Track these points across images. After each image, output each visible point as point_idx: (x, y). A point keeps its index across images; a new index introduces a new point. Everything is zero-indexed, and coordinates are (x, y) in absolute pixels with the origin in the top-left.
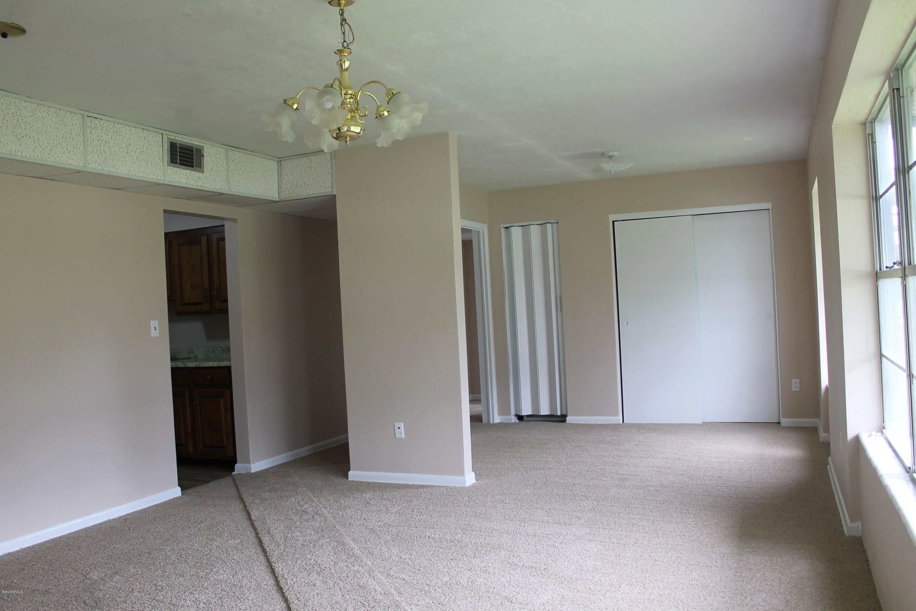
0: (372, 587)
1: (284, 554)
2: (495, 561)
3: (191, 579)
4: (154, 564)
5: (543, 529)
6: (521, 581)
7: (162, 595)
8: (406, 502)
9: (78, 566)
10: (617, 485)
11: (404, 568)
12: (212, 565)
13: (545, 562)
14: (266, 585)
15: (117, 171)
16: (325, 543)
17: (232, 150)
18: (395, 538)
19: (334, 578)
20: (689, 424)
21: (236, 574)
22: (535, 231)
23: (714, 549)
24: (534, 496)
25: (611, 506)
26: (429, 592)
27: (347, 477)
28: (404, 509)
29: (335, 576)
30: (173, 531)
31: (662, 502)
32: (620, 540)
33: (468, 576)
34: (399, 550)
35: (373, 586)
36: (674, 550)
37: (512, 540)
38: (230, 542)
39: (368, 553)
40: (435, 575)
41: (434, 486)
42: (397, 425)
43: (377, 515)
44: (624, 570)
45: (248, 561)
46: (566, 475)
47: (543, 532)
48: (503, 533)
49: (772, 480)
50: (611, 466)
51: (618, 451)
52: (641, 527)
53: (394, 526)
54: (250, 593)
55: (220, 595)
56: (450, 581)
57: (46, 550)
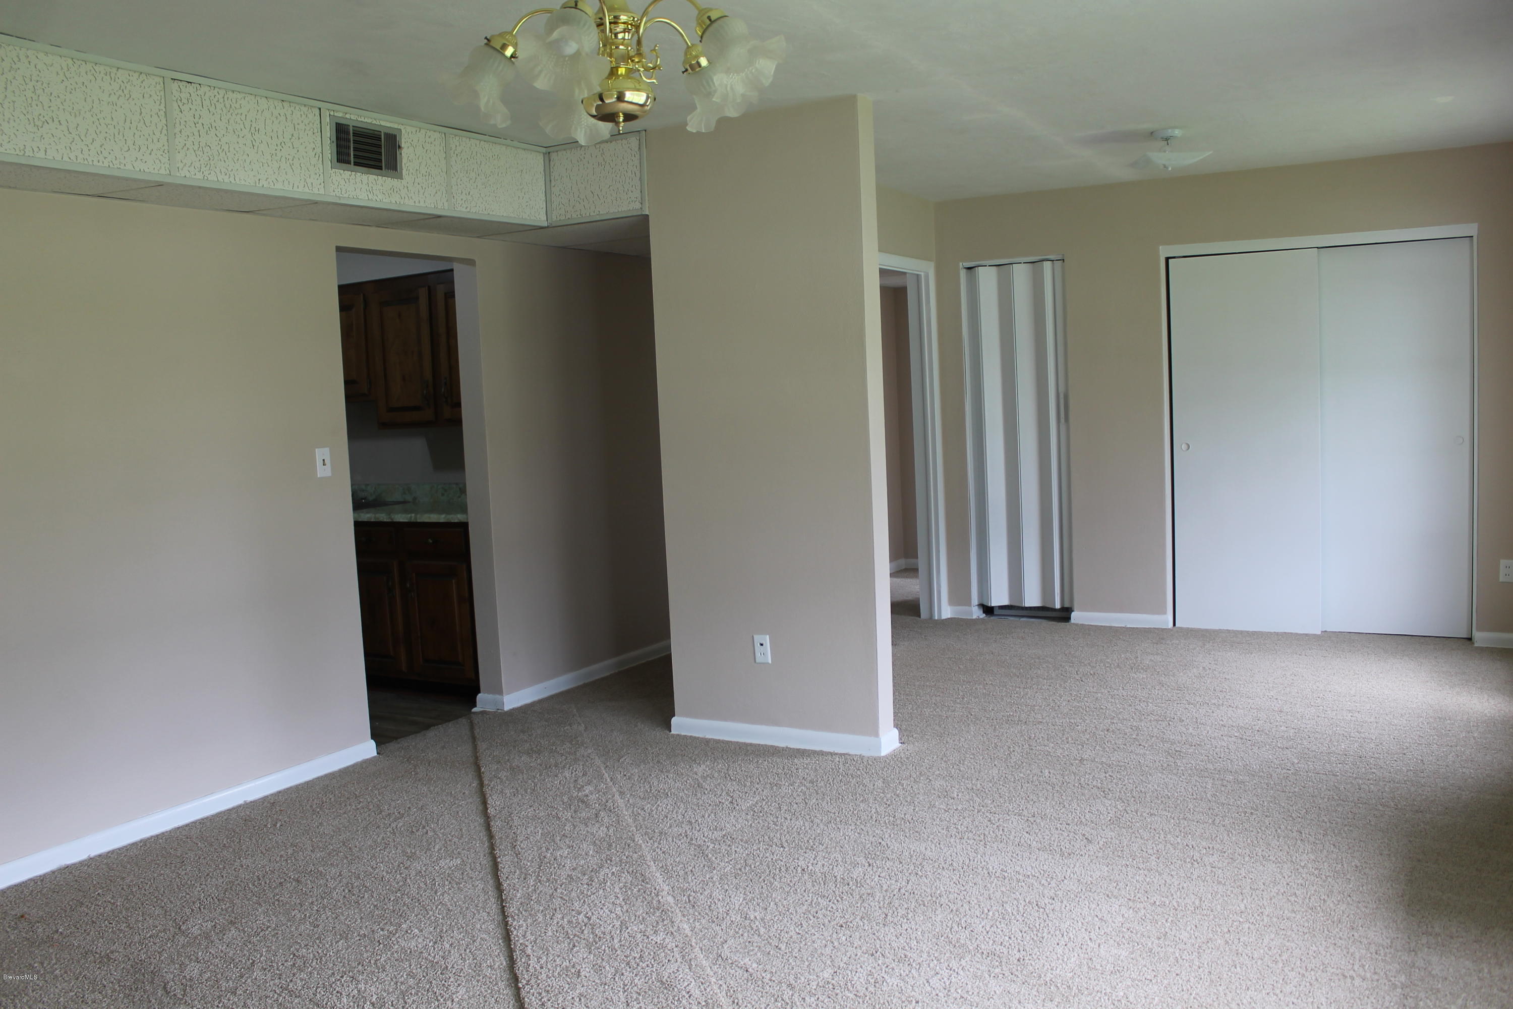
0: (683, 987)
1: (533, 898)
2: (923, 936)
3: (359, 945)
4: (301, 906)
5: (1019, 862)
6: (970, 987)
7: (301, 980)
8: (768, 786)
9: (171, 902)
10: (1162, 766)
11: (750, 942)
12: (401, 915)
13: (1019, 944)
14: (491, 966)
15: (233, 181)
16: (610, 875)
17: (456, 136)
18: (740, 869)
19: (617, 961)
20: (1297, 634)
21: (441, 937)
22: (1021, 274)
23: (1356, 934)
24: (1005, 783)
25: (1152, 815)
26: (790, 1004)
27: (669, 727)
28: (764, 803)
29: (618, 955)
30: (348, 834)
31: (1249, 811)
32: (1167, 897)
33: (869, 969)
34: (744, 899)
35: (686, 984)
36: (1274, 930)
37: (959, 886)
38: (442, 863)
39: (686, 903)
40: (807, 963)
41: (821, 753)
42: (758, 639)
43: (712, 814)
44: (1174, 975)
45: (467, 909)
46: (1067, 739)
47: (1018, 869)
48: (943, 868)
49: (1464, 770)
50: (1151, 720)
51: (1164, 689)
52: (1209, 868)
53: (742, 840)
54: (459, 985)
55: (403, 987)
56: (833, 979)
57: (129, 863)
